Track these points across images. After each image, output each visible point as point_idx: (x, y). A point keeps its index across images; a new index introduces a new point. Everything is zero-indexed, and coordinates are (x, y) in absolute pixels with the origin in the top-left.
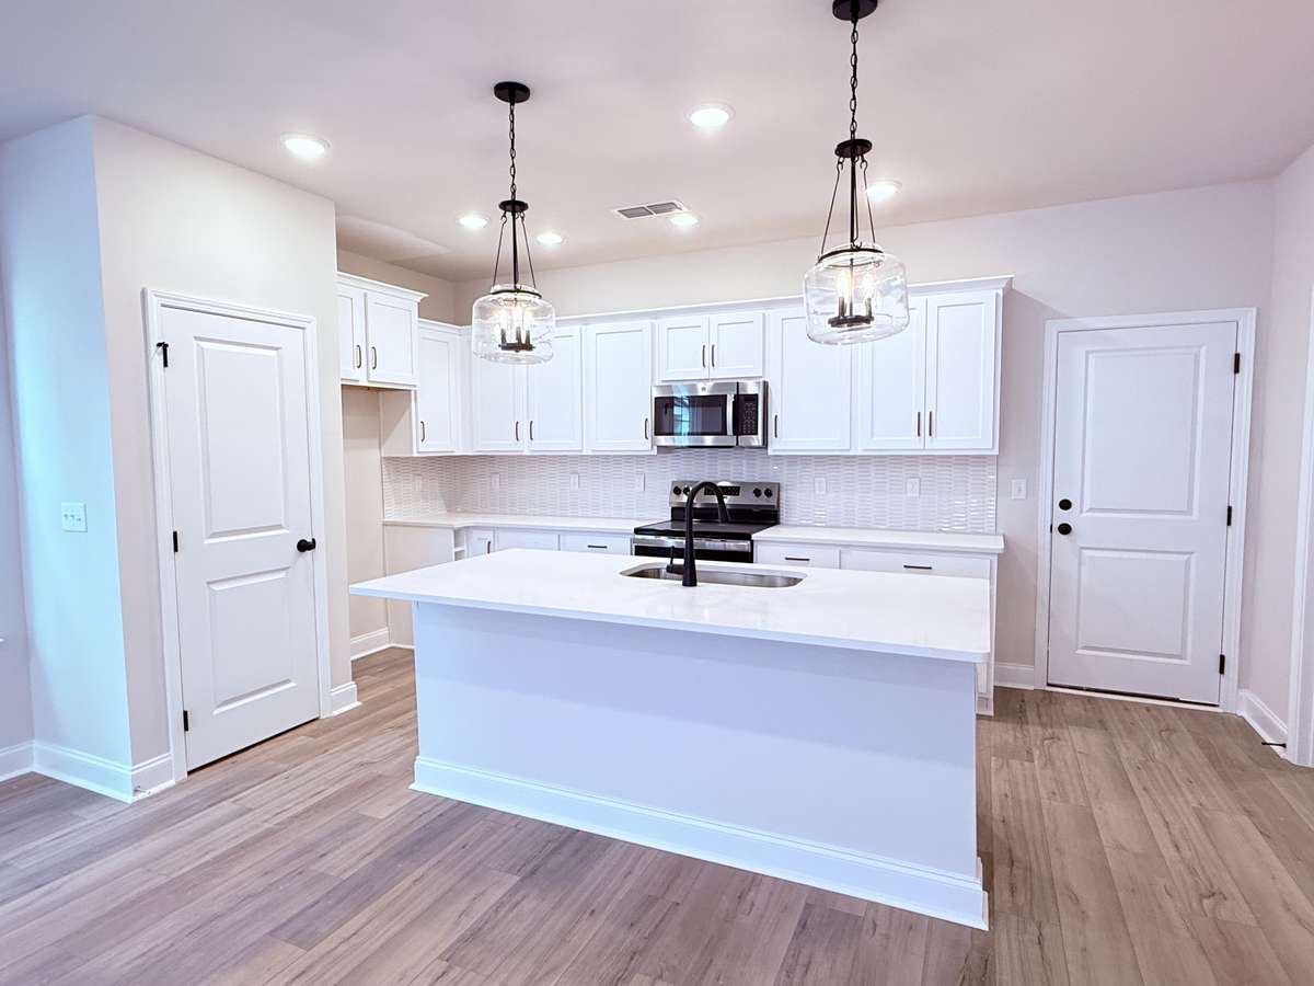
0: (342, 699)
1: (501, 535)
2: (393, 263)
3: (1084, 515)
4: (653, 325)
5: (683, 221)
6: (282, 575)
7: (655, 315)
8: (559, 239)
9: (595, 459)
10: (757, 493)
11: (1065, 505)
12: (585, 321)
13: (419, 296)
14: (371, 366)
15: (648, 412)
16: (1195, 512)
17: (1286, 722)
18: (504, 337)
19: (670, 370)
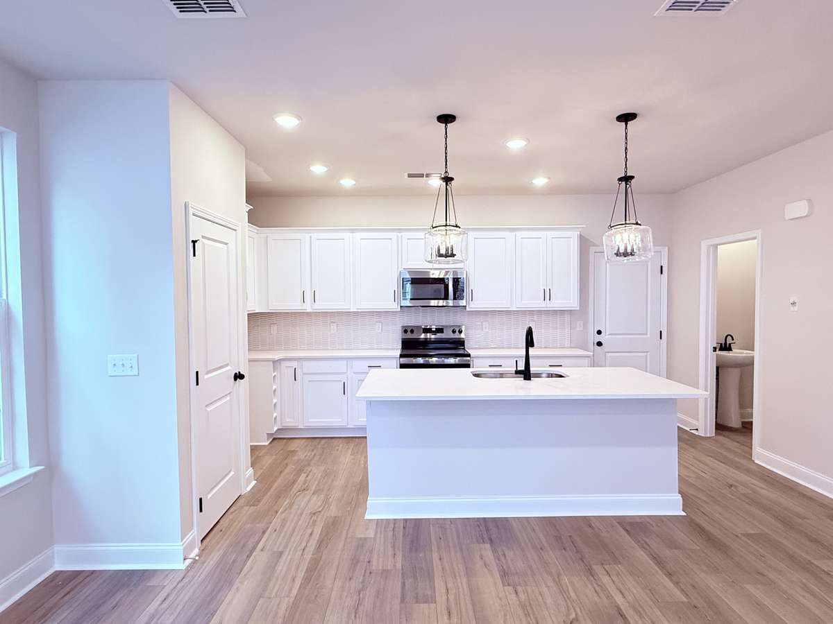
0: (250, 480)
1: (300, 364)
3: (607, 337)
4: (397, 236)
6: (228, 399)
7: (400, 230)
8: (354, 182)
10: (454, 332)
11: (599, 333)
13: (249, 207)
16: (649, 333)
17: (698, 420)
18: (439, 250)
19: (409, 263)
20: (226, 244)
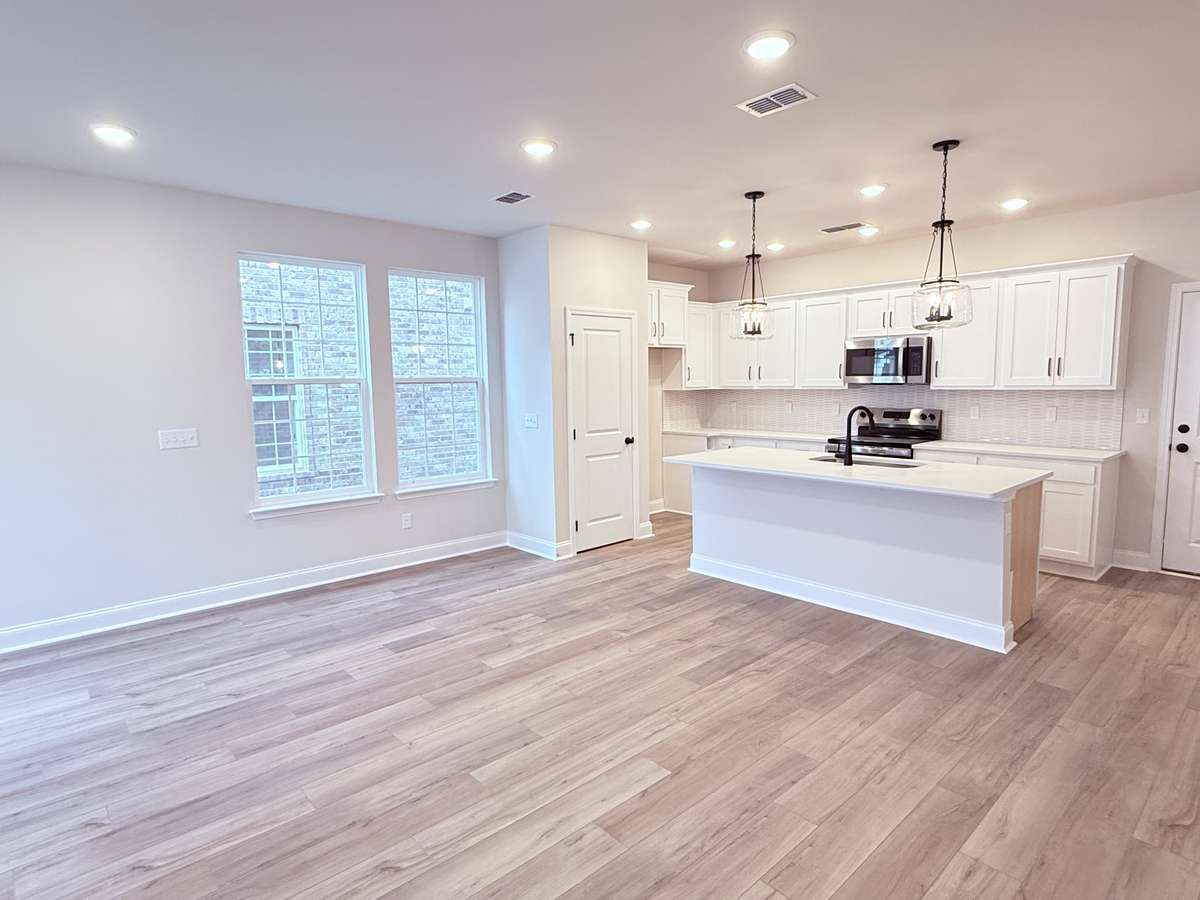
0: (644, 531)
1: (738, 442)
2: (673, 265)
4: (847, 299)
5: (868, 232)
6: (617, 456)
7: (848, 292)
9: (804, 392)
10: (924, 417)
11: (1184, 429)
12: (800, 297)
13: (689, 287)
14: (661, 333)
15: (842, 360)
18: (746, 328)
19: (859, 330)
20: (618, 331)
